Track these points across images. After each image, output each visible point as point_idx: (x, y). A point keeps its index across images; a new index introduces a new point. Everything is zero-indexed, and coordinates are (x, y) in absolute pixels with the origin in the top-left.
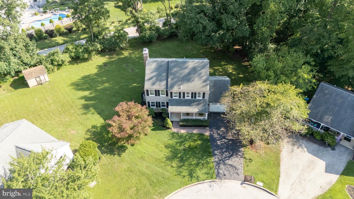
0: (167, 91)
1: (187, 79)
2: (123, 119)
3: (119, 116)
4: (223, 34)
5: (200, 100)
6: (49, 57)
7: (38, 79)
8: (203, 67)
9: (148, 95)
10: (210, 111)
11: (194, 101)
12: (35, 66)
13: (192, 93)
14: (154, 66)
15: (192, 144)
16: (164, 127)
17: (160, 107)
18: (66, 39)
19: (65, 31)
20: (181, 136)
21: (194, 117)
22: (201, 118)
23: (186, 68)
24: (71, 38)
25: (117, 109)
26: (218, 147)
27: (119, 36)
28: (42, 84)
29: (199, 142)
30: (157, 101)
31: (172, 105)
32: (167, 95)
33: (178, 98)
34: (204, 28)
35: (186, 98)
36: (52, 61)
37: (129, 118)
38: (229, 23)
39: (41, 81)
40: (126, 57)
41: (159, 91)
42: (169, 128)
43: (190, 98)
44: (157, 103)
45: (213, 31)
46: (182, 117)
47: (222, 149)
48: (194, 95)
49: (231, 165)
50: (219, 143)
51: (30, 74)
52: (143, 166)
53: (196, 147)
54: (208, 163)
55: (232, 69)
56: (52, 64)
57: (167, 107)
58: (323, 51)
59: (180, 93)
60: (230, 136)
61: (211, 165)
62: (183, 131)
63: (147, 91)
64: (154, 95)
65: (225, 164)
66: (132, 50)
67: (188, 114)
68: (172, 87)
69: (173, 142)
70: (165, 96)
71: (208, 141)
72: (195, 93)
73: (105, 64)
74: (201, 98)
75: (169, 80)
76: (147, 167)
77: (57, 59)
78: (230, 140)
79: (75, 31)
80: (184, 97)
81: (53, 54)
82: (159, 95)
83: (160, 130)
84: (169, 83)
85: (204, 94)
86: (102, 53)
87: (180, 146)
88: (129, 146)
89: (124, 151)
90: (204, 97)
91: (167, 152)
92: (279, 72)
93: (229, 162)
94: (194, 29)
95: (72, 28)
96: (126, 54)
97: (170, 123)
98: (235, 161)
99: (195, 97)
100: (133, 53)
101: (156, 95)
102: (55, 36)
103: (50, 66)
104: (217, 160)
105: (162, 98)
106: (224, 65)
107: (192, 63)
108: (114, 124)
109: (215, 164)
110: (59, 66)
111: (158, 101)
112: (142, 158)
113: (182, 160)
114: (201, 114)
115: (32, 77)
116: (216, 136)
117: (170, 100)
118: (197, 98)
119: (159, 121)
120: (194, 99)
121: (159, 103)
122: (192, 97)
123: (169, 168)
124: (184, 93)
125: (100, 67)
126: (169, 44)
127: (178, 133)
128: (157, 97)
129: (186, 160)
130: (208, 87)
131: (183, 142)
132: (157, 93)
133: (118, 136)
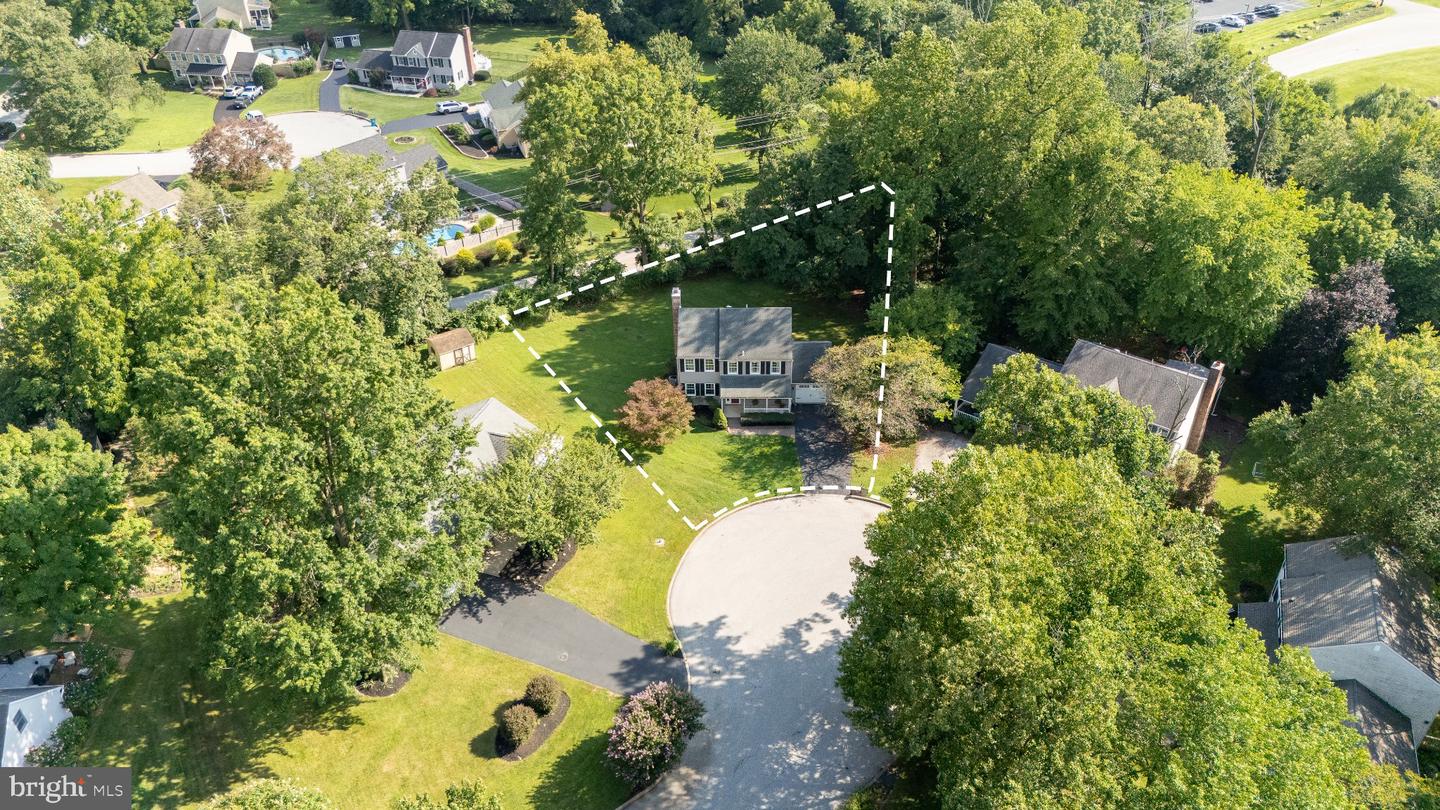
0: (717, 362)
1: (757, 340)
2: (645, 405)
3: (637, 400)
4: (820, 264)
5: (777, 377)
6: (473, 312)
7: (458, 354)
8: (784, 321)
9: (682, 370)
10: (797, 401)
11: (767, 380)
12: (442, 331)
13: (763, 363)
14: (695, 320)
15: (766, 450)
16: (715, 427)
17: (703, 394)
18: (480, 280)
19: (477, 262)
20: (747, 440)
21: (767, 410)
22: (781, 410)
23: (754, 321)
24: (490, 278)
25: (631, 390)
26: (811, 453)
27: (605, 270)
28: (463, 364)
29: (778, 448)
30: (698, 382)
31: (727, 386)
32: (717, 370)
33: (736, 373)
34: (783, 251)
35: (752, 373)
36: (479, 319)
37: (655, 403)
38: (829, 242)
39: (462, 357)
40: (623, 315)
41: (702, 361)
42: (721, 428)
43: (758, 373)
44: (697, 385)
45: (801, 257)
46: (746, 410)
47: (815, 455)
48: (765, 366)
49: (831, 476)
50: (812, 447)
51: (444, 343)
52: (682, 479)
53: (772, 454)
54: (793, 474)
55: (847, 333)
56: (479, 326)
57: (718, 393)
58: (999, 289)
59: (740, 364)
60: (832, 437)
61: (799, 476)
62: (748, 433)
63: (682, 361)
64: (694, 371)
65: (821, 474)
66: (631, 301)
67: (755, 402)
68: (728, 355)
69: (732, 448)
70: (714, 371)
71: (794, 445)
72: (768, 363)
73: (582, 328)
74: (779, 373)
75: (722, 343)
76: (688, 481)
77: (490, 315)
78: (831, 443)
79: (497, 262)
80: (748, 372)
81: (481, 307)
82: (702, 370)
83: (706, 431)
84: (721, 351)
85: (783, 364)
86: (568, 306)
87: (745, 453)
88: (652, 454)
89: (647, 461)
90: (783, 372)
91: (724, 461)
92: (913, 325)
93: (829, 472)
94: (764, 253)
95: (493, 256)
96: (622, 308)
97: (724, 418)
98: (837, 470)
99: (768, 372)
100: (636, 306)
101: (697, 370)
102: (457, 274)
103: (475, 330)
104: (808, 469)
105: (709, 376)
106: (831, 326)
107: (763, 314)
108: (630, 413)
109: (805, 475)
110: (491, 330)
111: (700, 383)
112: (679, 469)
113: (748, 470)
114: (779, 403)
115: (449, 348)
116: (807, 438)
117: (722, 378)
118: (772, 373)
119: (704, 419)
120: (765, 374)
121: (703, 385)
122: (762, 372)
123: (726, 481)
124: (748, 364)
125: (573, 334)
126: (709, 287)
127: (739, 436)
128: (700, 373)
129: (755, 471)
130: (791, 355)
131: (748, 448)
132: (699, 365)
133: (640, 429)
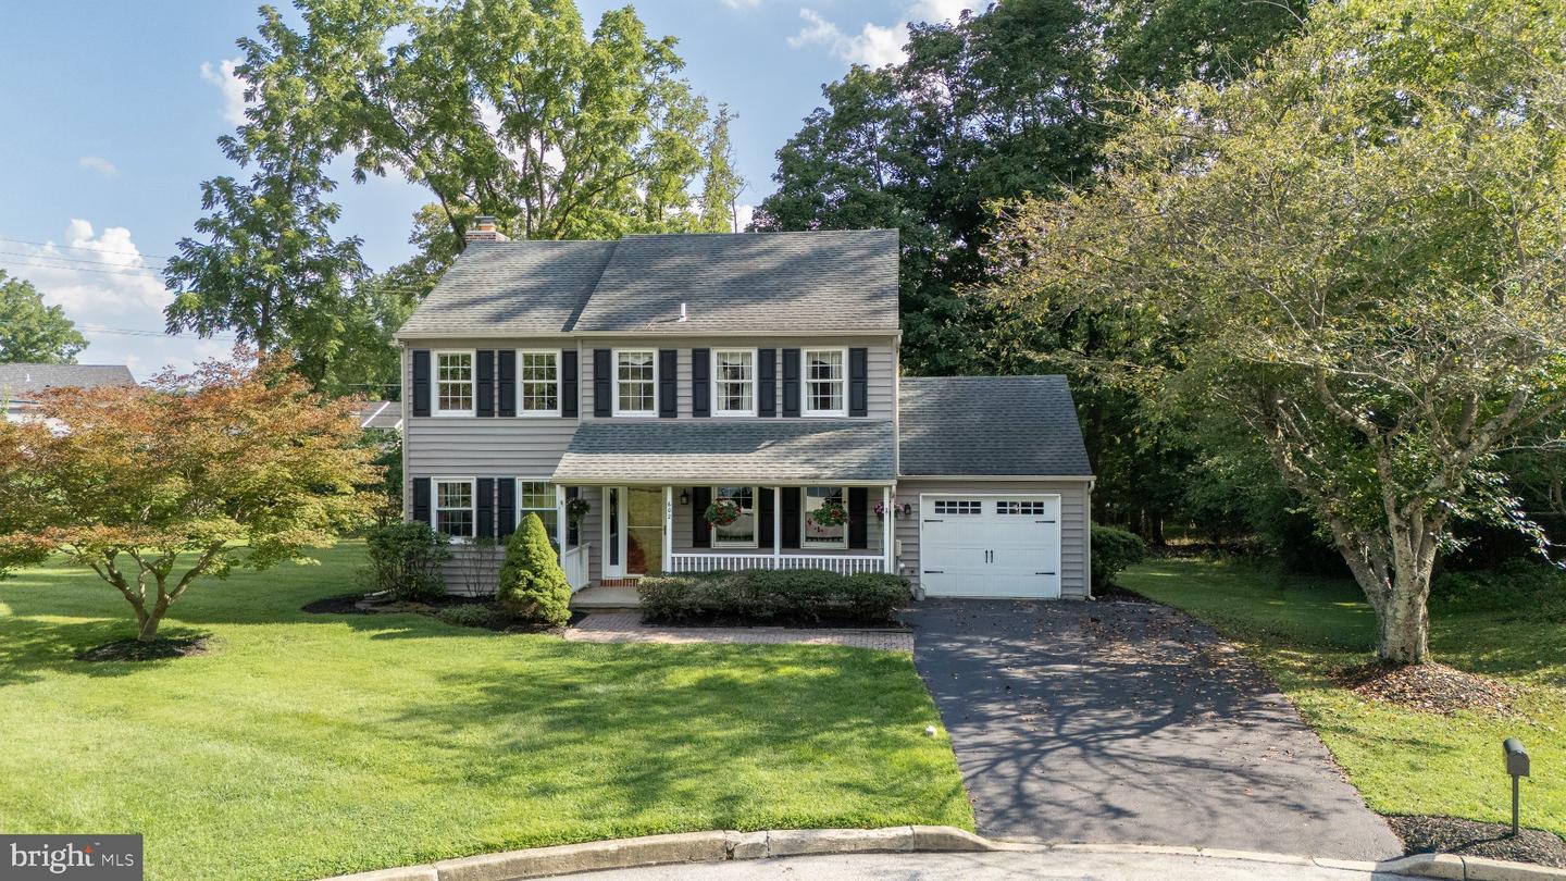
0: (570, 363)
5: (833, 426)
9: (422, 406)
11: (783, 432)
13: (766, 361)
15: (739, 674)
16: (503, 611)
17: (508, 532)
20: (647, 653)
21: (778, 556)
22: (842, 560)
29: (812, 672)
30: (486, 473)
32: (570, 410)
33: (653, 414)
35: (717, 412)
41: (509, 362)
43: (749, 413)
44: (485, 484)
46: (673, 559)
47: (1051, 696)
49: (1188, 763)
50: (1019, 674)
53: (771, 687)
54: (888, 743)
59: (669, 360)
63: (421, 361)
64: (472, 413)
65: (1102, 756)
70: (557, 413)
72: (792, 362)
74: (840, 412)
80: (702, 406)
82: (508, 410)
84: (592, 313)
90: (859, 406)
93: (1154, 747)
98: (1225, 743)
99: (792, 409)
101: (485, 411)
104: (999, 738)
105: (534, 439)
109: (977, 755)
111: (496, 474)
117: (585, 428)
118: (808, 412)
120: (779, 417)
121: (507, 486)
122: (766, 409)
127: (613, 644)
128: (497, 423)
131: (641, 669)
132: (496, 382)
